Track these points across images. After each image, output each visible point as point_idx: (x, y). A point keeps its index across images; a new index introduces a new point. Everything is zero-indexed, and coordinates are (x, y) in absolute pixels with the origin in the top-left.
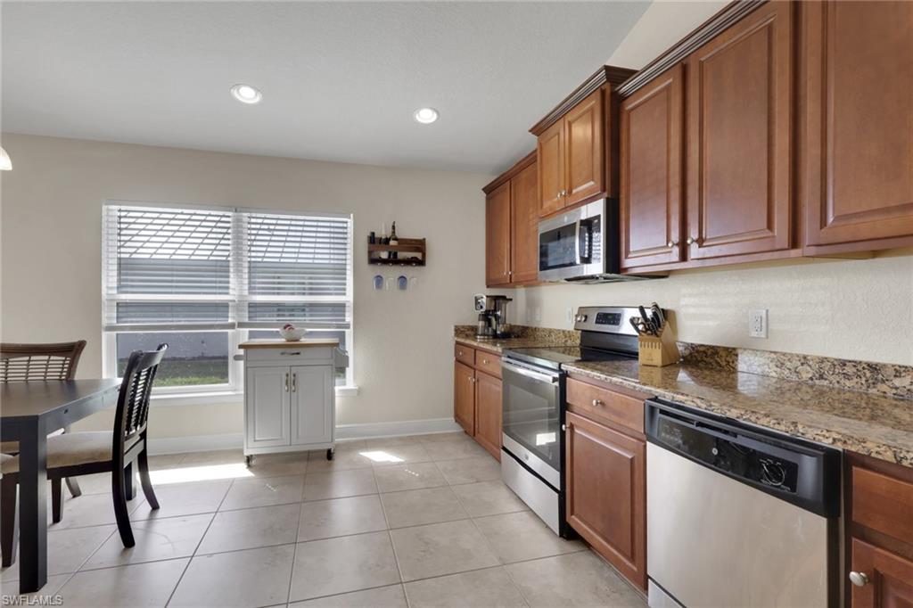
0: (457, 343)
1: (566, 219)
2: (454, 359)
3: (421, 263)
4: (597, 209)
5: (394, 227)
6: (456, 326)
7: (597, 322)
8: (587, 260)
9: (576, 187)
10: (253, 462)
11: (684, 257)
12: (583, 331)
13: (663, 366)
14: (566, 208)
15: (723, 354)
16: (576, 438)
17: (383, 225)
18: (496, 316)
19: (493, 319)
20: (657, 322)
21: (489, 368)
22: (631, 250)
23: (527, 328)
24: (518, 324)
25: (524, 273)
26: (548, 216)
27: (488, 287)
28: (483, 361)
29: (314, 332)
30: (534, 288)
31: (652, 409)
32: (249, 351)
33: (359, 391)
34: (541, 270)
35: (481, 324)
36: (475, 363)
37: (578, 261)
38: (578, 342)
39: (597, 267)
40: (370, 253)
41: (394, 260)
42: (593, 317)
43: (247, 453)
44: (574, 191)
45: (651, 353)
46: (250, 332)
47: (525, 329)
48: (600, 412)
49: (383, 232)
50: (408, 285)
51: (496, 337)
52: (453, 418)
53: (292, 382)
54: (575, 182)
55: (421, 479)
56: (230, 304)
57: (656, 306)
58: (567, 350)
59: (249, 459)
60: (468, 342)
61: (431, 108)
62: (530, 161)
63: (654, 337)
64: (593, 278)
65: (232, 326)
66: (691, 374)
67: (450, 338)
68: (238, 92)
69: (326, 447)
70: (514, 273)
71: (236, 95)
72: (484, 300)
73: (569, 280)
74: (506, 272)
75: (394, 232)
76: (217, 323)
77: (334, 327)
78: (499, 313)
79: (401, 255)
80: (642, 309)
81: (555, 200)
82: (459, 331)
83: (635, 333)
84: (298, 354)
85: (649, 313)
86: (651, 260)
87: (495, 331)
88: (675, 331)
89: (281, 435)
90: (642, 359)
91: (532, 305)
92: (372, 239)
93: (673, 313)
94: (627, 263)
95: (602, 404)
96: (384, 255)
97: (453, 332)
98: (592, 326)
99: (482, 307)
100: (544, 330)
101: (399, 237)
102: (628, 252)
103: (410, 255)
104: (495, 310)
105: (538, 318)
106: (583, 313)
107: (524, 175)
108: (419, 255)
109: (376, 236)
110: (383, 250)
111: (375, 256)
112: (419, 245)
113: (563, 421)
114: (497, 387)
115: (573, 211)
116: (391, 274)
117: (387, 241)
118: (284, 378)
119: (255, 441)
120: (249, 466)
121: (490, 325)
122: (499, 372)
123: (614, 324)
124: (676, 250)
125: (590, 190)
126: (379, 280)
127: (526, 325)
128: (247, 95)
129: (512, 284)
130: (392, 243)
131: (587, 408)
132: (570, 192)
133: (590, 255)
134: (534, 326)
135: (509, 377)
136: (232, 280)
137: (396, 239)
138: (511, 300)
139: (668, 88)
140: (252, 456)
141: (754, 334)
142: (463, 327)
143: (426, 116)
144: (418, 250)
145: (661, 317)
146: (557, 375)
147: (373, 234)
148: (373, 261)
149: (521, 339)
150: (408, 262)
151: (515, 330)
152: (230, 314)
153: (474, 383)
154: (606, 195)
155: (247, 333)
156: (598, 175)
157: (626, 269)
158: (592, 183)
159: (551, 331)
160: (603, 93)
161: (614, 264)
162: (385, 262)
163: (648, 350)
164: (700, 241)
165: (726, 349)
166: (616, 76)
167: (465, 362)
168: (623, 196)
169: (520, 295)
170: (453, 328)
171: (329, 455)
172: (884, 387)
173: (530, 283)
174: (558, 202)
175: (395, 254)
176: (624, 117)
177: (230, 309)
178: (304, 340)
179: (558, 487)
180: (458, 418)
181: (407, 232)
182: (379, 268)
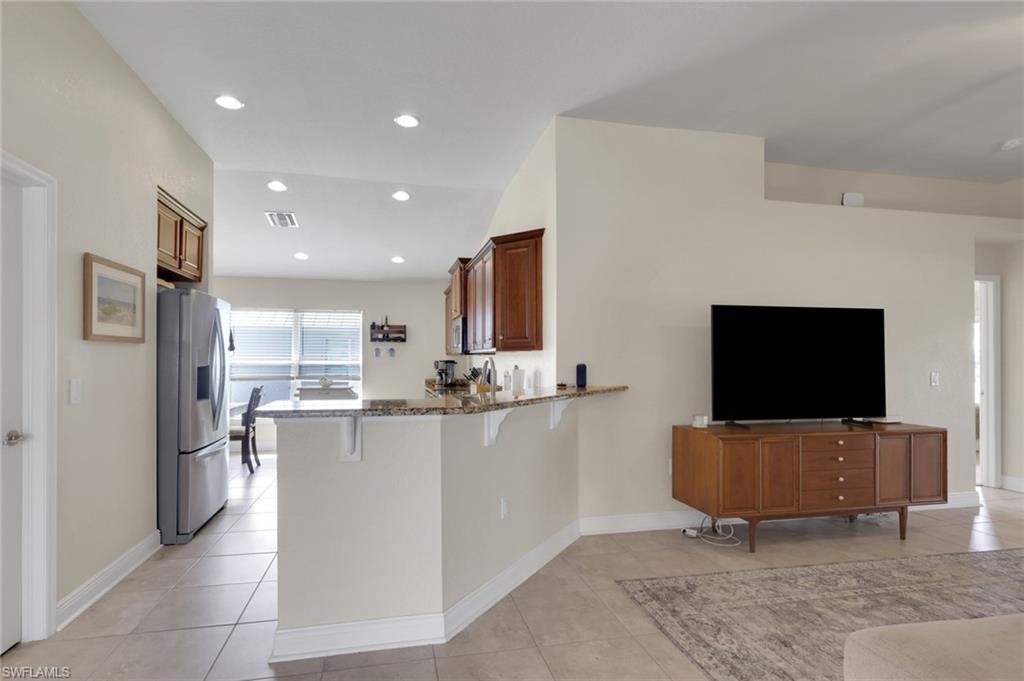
0: (427, 390)
3: (404, 340)
5: (387, 319)
6: (426, 378)
17: (379, 319)
18: (446, 373)
19: (445, 375)
27: (445, 354)
32: (303, 392)
35: (438, 378)
40: (372, 334)
41: (386, 338)
46: (302, 382)
49: (379, 323)
50: (395, 355)
56: (292, 365)
61: (400, 256)
65: (292, 379)
67: (423, 388)
72: (441, 363)
75: (387, 322)
78: (448, 371)
79: (391, 336)
84: (328, 394)
87: (446, 383)
92: (373, 326)
96: (380, 336)
97: (425, 381)
99: (439, 368)
101: (390, 325)
103: (396, 335)
104: (446, 369)
108: (402, 336)
109: (376, 324)
110: (380, 333)
111: (375, 336)
112: (402, 330)
116: (385, 346)
117: (382, 327)
121: (442, 378)
126: (378, 351)
130: (386, 328)
136: (293, 352)
137: (388, 326)
142: (429, 380)
143: (398, 260)
144: (401, 332)
147: (374, 323)
148: (373, 340)
150: (396, 340)
152: (291, 372)
155: (300, 383)
162: (381, 340)
175: (388, 336)
177: (292, 369)
178: (333, 387)
181: (394, 321)
182: (377, 344)
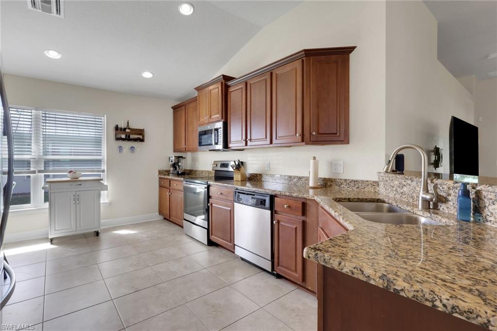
0: (160, 178)
1: (209, 127)
2: (158, 185)
3: (142, 140)
4: (220, 125)
5: (128, 123)
6: (159, 170)
7: (221, 167)
8: (217, 144)
9: (213, 115)
10: (53, 242)
11: (246, 144)
12: (216, 170)
13: (241, 181)
14: (209, 123)
15: (259, 176)
16: (213, 207)
17: (123, 122)
18: (178, 165)
19: (177, 167)
20: (240, 166)
21: (176, 188)
22: (232, 141)
23: (192, 170)
24: (188, 169)
25: (191, 147)
26: (202, 125)
27: (174, 152)
28: (174, 185)
29: (86, 174)
30: (196, 153)
31: (236, 192)
32: (52, 184)
33: (110, 204)
34: (199, 146)
35: (172, 169)
36: (170, 186)
37: (213, 144)
38: (214, 175)
39: (220, 146)
40: (116, 135)
41: (128, 139)
42: (219, 165)
43: (50, 237)
44: (212, 117)
45: (237, 177)
46: (45, 175)
47: (191, 171)
48: (221, 196)
49: (122, 125)
50: (135, 152)
51: (178, 175)
52: (158, 213)
53: (77, 199)
54: (212, 113)
55: (147, 237)
56: (31, 160)
57: (239, 161)
58: (209, 178)
59: (52, 240)
60: (166, 177)
61: (150, 72)
62: (195, 100)
63: (238, 171)
64: (219, 150)
65: (34, 172)
66: (250, 183)
67: (156, 176)
68: (48, 52)
69: (96, 230)
70: (187, 146)
71: (47, 54)
72: (173, 158)
73: (210, 150)
74: (183, 146)
75: (128, 125)
76: (24, 171)
77: (96, 172)
78: (180, 164)
79: (132, 136)
80: (235, 162)
81: (204, 118)
82: (160, 172)
83: (233, 170)
84: (80, 185)
85: (237, 163)
86: (237, 145)
87: (178, 172)
88: (246, 170)
89: (71, 226)
90: (235, 179)
91: (194, 160)
92: (117, 128)
93: (245, 163)
94: (230, 145)
95: (222, 194)
96: (123, 136)
97: (157, 173)
98: (219, 168)
99: (172, 161)
100: (200, 171)
101: (131, 128)
102: (230, 142)
103: (136, 136)
104: (178, 163)
105: (197, 166)
106: (216, 163)
107: (191, 105)
108: (141, 137)
109: (119, 126)
110: (123, 134)
111: (119, 136)
112: (141, 132)
113: (208, 202)
114: (182, 195)
115: (212, 124)
116: (127, 145)
117: (125, 129)
118: (72, 197)
119: (56, 230)
120: (52, 244)
121: (176, 169)
122: (182, 188)
123: (226, 167)
124: (244, 142)
125: (218, 117)
126: (120, 148)
127: (191, 169)
128: (53, 55)
129: (186, 151)
130: (127, 130)
131: (217, 196)
132: (210, 117)
133: (218, 142)
134: (195, 170)
135: (186, 190)
136: (33, 146)
137: (129, 129)
138: (185, 158)
139: (242, 88)
140: (53, 238)
141: (266, 169)
142: (163, 170)
143: (147, 75)
144: (140, 134)
145: (241, 164)
146: (206, 186)
147: (117, 126)
148: (117, 139)
149: (190, 174)
150: (135, 140)
151: (187, 172)
152: (31, 166)
153: (170, 195)
154: (223, 120)
155: (43, 176)
156: (220, 113)
157: (230, 148)
158: (218, 115)
159: (202, 171)
160: (222, 83)
161: (226, 146)
162: (123, 139)
163: (237, 176)
164: (250, 140)
165: (259, 174)
166: (227, 78)
167: (164, 186)
168: (229, 121)
169: (189, 156)
170: (158, 171)
171: (97, 234)
172: (292, 182)
173: (194, 151)
174: (206, 120)
175: (129, 136)
176: (229, 93)
177: (31, 163)
178: (81, 178)
179: (207, 227)
180: (160, 213)
181: (134, 125)
182: (121, 143)
